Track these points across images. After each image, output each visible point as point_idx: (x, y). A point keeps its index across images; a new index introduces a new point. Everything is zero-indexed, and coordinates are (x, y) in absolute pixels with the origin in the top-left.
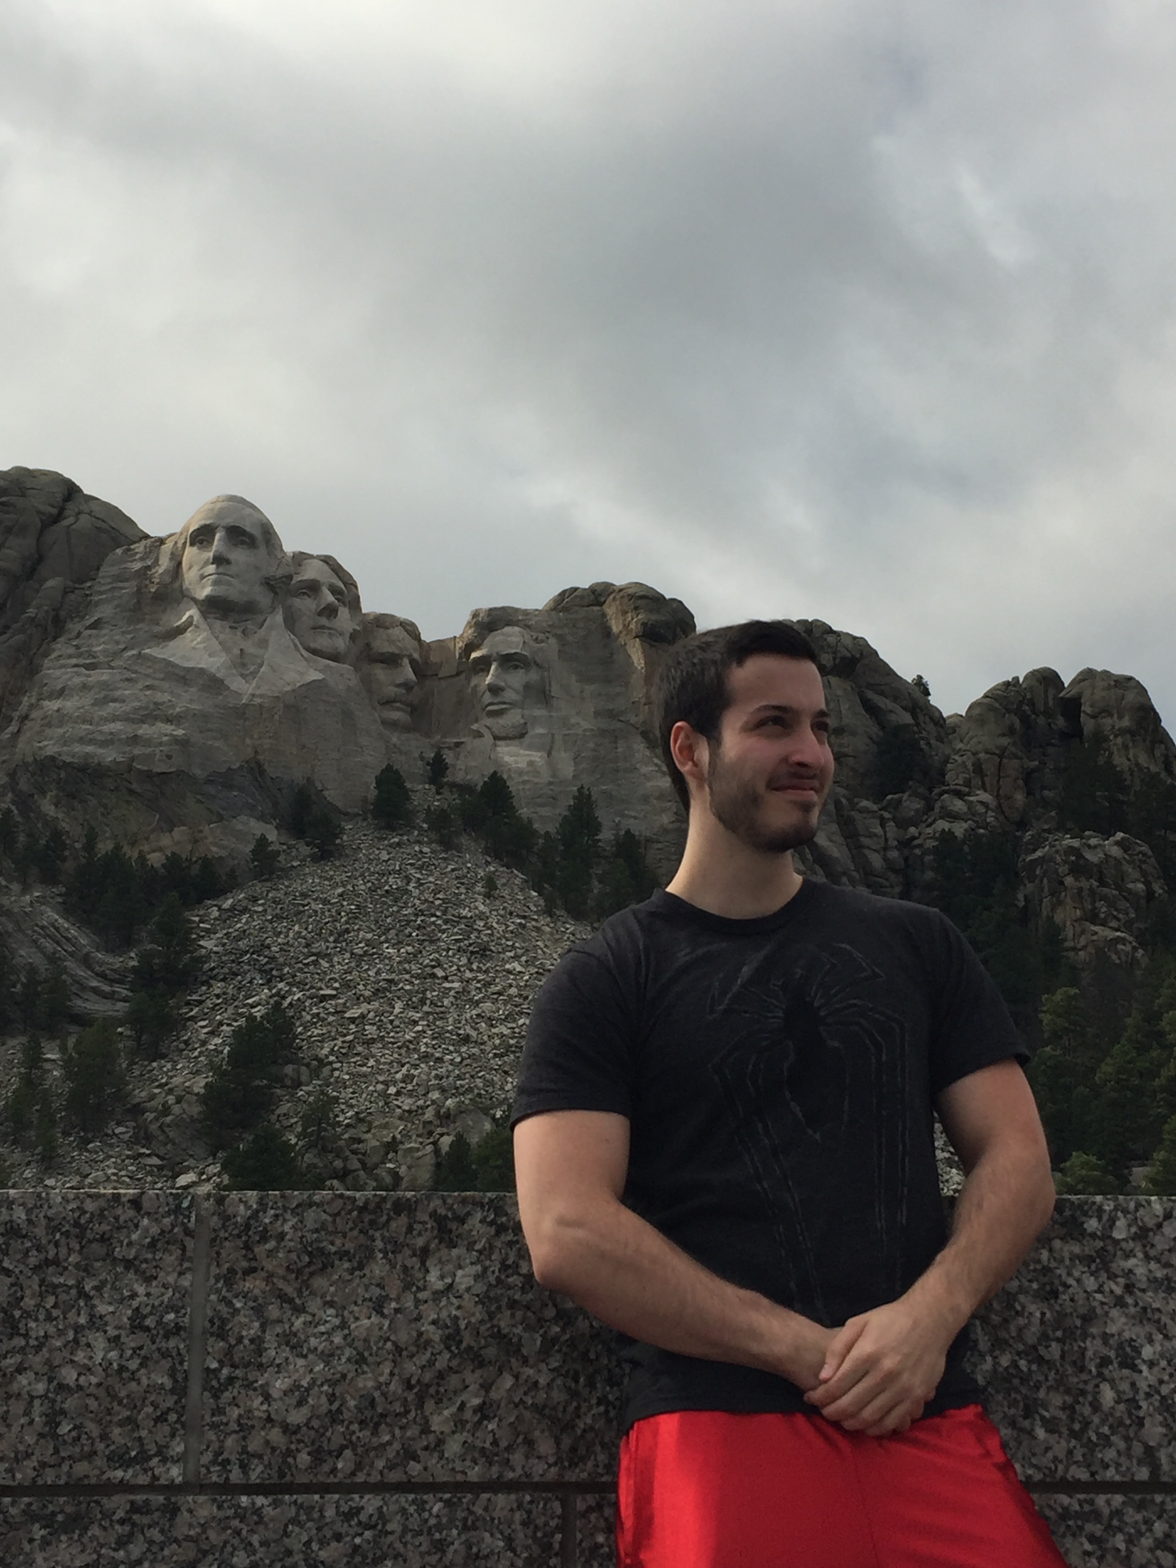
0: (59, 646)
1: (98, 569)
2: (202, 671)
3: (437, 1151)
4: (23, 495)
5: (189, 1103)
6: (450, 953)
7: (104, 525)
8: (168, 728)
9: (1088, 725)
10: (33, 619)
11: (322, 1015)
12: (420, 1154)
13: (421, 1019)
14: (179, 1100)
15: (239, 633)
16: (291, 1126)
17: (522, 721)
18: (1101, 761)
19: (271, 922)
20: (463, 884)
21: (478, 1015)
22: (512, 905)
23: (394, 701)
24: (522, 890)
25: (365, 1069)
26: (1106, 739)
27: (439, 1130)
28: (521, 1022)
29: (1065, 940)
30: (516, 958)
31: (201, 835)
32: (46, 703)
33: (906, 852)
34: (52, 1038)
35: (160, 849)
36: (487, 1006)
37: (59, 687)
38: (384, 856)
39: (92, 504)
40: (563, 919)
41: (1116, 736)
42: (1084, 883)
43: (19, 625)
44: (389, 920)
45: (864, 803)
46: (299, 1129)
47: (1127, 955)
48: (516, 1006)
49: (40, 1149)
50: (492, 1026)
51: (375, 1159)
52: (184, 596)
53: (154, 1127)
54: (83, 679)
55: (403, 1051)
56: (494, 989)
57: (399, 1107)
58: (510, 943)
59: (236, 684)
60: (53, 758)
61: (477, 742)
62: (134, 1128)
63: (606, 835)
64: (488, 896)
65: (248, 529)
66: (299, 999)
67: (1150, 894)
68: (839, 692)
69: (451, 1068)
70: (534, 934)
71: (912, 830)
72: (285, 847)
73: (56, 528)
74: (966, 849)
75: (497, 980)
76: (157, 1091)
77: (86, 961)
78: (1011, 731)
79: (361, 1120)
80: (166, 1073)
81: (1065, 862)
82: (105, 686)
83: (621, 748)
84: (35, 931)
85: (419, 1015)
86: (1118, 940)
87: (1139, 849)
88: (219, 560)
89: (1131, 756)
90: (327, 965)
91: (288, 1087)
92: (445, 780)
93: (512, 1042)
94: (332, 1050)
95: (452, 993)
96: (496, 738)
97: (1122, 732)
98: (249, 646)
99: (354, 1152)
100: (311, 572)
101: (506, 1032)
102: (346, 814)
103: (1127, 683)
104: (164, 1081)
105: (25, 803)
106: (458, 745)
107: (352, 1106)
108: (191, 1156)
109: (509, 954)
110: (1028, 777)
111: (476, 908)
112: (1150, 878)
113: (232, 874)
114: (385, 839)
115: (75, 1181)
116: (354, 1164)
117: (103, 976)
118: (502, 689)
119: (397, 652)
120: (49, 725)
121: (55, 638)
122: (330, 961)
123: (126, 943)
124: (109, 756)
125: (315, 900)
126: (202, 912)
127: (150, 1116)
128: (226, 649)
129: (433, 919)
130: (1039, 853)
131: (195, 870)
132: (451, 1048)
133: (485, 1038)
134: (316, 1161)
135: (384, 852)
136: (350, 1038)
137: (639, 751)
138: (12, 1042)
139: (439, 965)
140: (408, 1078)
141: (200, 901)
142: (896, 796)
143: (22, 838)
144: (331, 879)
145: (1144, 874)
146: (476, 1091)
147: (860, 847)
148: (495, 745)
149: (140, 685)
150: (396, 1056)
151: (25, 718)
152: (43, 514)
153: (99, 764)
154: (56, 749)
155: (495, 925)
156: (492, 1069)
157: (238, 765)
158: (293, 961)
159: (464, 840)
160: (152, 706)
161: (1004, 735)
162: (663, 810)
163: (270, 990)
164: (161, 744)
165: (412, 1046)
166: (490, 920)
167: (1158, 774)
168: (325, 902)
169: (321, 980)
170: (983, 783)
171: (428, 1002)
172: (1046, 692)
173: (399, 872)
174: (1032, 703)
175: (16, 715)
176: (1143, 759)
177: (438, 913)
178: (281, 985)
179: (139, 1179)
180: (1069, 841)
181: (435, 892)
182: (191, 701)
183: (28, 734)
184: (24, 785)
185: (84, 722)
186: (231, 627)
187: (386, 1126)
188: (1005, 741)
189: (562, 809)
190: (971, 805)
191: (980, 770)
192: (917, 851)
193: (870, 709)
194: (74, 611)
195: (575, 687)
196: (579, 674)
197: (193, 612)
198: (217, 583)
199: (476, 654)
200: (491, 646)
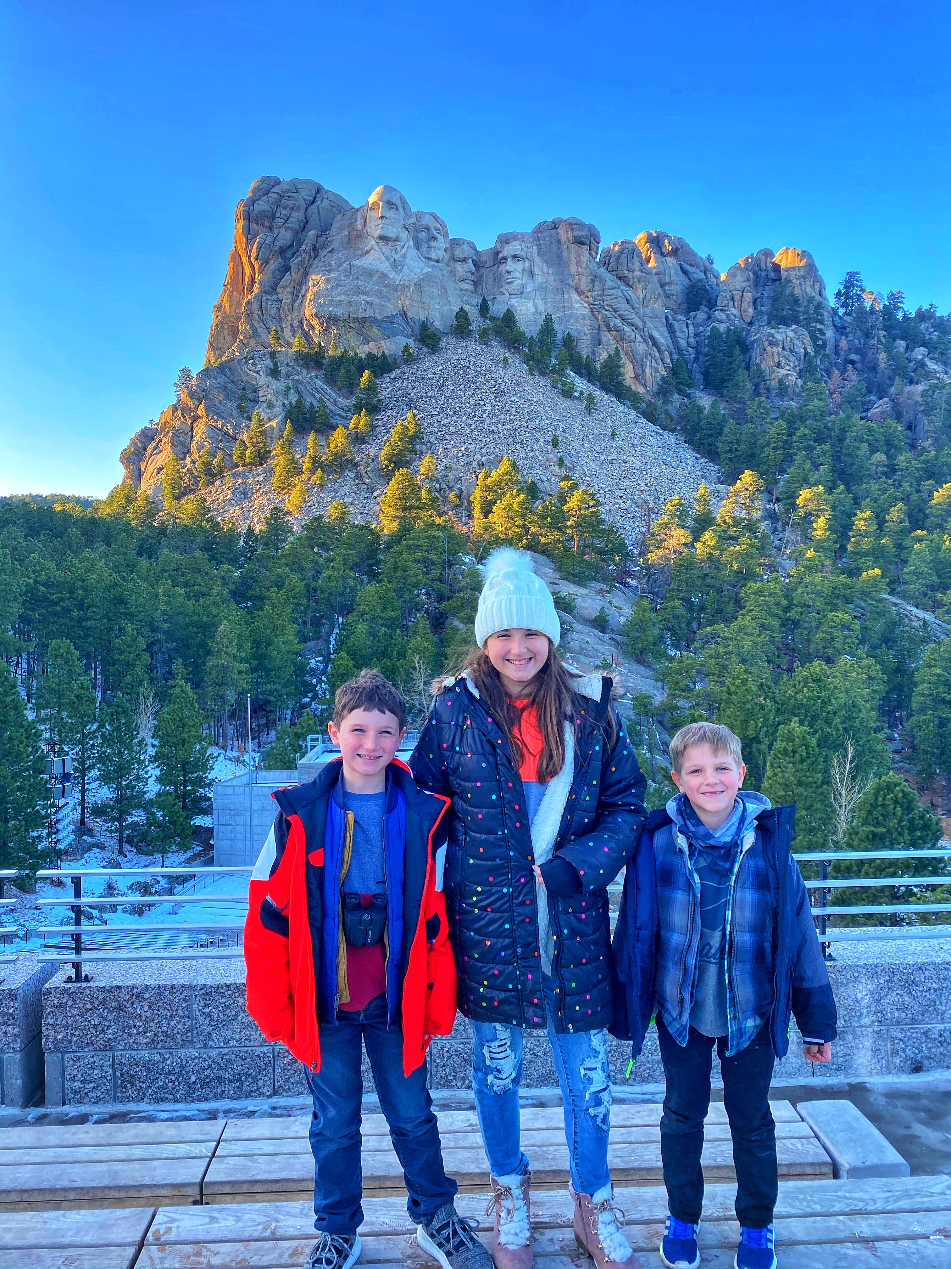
0: (316, 262)
1: (332, 225)
2: (378, 271)
4: (297, 192)
5: (377, 462)
6: (487, 394)
7: (334, 204)
8: (364, 297)
9: (784, 275)
10: (305, 250)
11: (432, 423)
14: (373, 461)
15: (393, 251)
17: (522, 286)
18: (788, 292)
19: (411, 383)
20: (493, 362)
22: (515, 371)
24: (520, 364)
26: (790, 281)
27: (479, 470)
29: (766, 376)
31: (381, 345)
32: (312, 288)
33: (697, 338)
35: (364, 351)
38: (460, 351)
39: (329, 195)
40: (537, 377)
42: (775, 350)
43: (299, 253)
44: (461, 380)
45: (680, 317)
50: (504, 425)
51: (453, 483)
52: (369, 235)
53: (363, 472)
54: (327, 277)
55: (465, 438)
56: (505, 409)
57: (463, 461)
58: (513, 388)
59: (392, 275)
61: (502, 297)
62: (355, 473)
63: (559, 337)
64: (504, 368)
65: (394, 202)
66: (422, 416)
67: (806, 354)
68: (671, 265)
69: (485, 443)
70: (524, 384)
71: (701, 328)
72: (417, 349)
73: (313, 206)
74: (723, 336)
75: (507, 405)
76: (364, 457)
77: (335, 403)
78: (749, 279)
79: (446, 467)
80: (367, 449)
81: (767, 340)
82: (335, 279)
83: (566, 296)
84: (313, 390)
85: (472, 421)
86: (788, 375)
87: (802, 332)
88: (382, 217)
89: (803, 289)
90: (434, 401)
91: (417, 454)
92: (488, 315)
93: (512, 431)
94: (436, 437)
95: (487, 412)
97: (799, 277)
99: (443, 480)
100: (425, 220)
101: (509, 427)
102: (443, 333)
106: (494, 299)
107: (443, 461)
108: (379, 483)
110: (755, 302)
111: (499, 373)
112: (807, 346)
113: (395, 363)
114: (460, 344)
115: (332, 494)
116: (444, 486)
117: (342, 409)
118: (512, 271)
119: (466, 256)
120: (314, 298)
121: (315, 258)
123: (352, 393)
124: (340, 311)
125: (430, 372)
126: (382, 380)
127: (361, 467)
129: (480, 379)
130: (757, 337)
131: (380, 360)
133: (501, 430)
136: (443, 433)
137: (574, 297)
139: (482, 399)
140: (467, 449)
141: (382, 375)
142: (694, 313)
144: (436, 363)
145: (804, 344)
147: (676, 337)
149: (351, 278)
151: (304, 296)
152: (306, 200)
155: (507, 380)
157: (396, 313)
158: (420, 400)
159: (494, 343)
160: (357, 288)
161: (744, 281)
162: (585, 325)
164: (361, 305)
166: (505, 378)
167: (814, 297)
168: (434, 373)
169: (431, 408)
170: (734, 304)
172: (767, 259)
173: (466, 358)
174: (759, 265)
175: (300, 295)
176: (809, 290)
177: (482, 376)
179: (358, 494)
180: (770, 330)
181: (481, 367)
182: (374, 284)
183: (306, 303)
186: (389, 249)
188: (744, 285)
189: (539, 326)
190: (728, 316)
191: (733, 299)
192: (702, 338)
193: (685, 272)
194: (324, 246)
195: (545, 269)
196: (547, 262)
197: (373, 242)
198: (382, 228)
199: (500, 256)
200: (508, 251)
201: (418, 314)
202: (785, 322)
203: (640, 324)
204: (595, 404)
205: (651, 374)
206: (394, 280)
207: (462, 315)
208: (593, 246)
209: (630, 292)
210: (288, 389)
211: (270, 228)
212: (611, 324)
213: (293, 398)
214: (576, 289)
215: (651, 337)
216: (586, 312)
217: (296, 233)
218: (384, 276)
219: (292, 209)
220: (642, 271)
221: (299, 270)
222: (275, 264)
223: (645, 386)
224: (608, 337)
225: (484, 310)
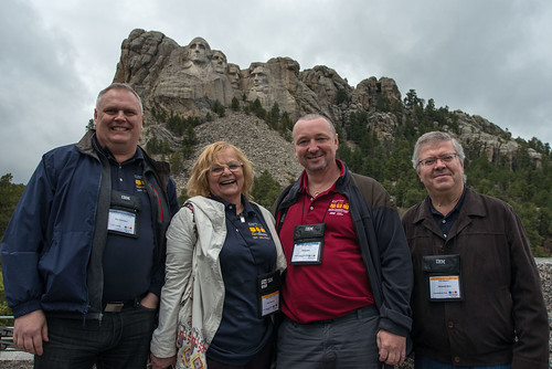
0: (163, 71)
1: (171, 54)
2: (194, 76)
4: (153, 37)
7: (170, 44)
8: (187, 89)
9: (383, 89)
10: (157, 65)
15: (202, 68)
18: (385, 97)
20: (251, 123)
22: (262, 127)
23: (234, 83)
24: (264, 124)
26: (386, 92)
29: (377, 135)
31: (195, 112)
32: (161, 83)
33: (343, 116)
35: (186, 115)
36: (258, 149)
37: (163, 80)
39: (168, 39)
40: (273, 130)
42: (382, 123)
43: (154, 66)
44: (236, 130)
45: (335, 106)
47: (390, 138)
50: (259, 153)
52: (190, 60)
54: (168, 78)
56: (259, 145)
58: (262, 135)
59: (202, 79)
60: (163, 95)
62: (185, 174)
64: (257, 125)
65: (203, 45)
67: (395, 126)
68: (329, 81)
70: (267, 133)
71: (345, 111)
72: (213, 115)
73: (161, 44)
74: (356, 116)
76: (189, 166)
77: (172, 139)
81: (378, 118)
82: (173, 79)
83: (284, 93)
84: (161, 132)
86: (388, 135)
87: (393, 116)
88: (197, 52)
89: (391, 96)
92: (246, 100)
95: (251, 146)
97: (390, 91)
98: (204, 70)
100: (216, 54)
101: (262, 154)
102: (226, 108)
103: (391, 80)
105: (157, 105)
109: (262, 138)
110: (369, 100)
111: (254, 128)
113: (202, 120)
114: (234, 113)
117: (176, 142)
118: (258, 80)
119: (235, 72)
120: (162, 88)
127: (188, 172)
128: (199, 71)
129: (246, 130)
130: (372, 117)
131: (194, 120)
135: (234, 116)
137: (288, 94)
141: (195, 126)
142: (341, 104)
143: (157, 113)
144: (223, 121)
145: (394, 121)
149: (181, 79)
151: (156, 86)
152: (157, 41)
153: (173, 96)
155: (259, 131)
156: (260, 162)
157: (202, 97)
159: (251, 113)
160: (184, 84)
162: (293, 107)
164: (186, 92)
167: (397, 100)
168: (222, 126)
170: (360, 101)
172: (373, 82)
173: (238, 120)
174: (370, 84)
176: (394, 97)
180: (378, 114)
181: (246, 124)
182: (192, 83)
183: (157, 90)
184: (157, 101)
185: (169, 87)
188: (365, 92)
189: (272, 107)
190: (357, 106)
192: (346, 116)
193: (336, 85)
194: (166, 63)
197: (192, 63)
198: (197, 57)
199: (252, 73)
200: (256, 71)
201: (213, 98)
202: (386, 111)
206: (202, 81)
207: (235, 100)
208: (296, 71)
209: (314, 93)
210: (148, 131)
211: (139, 54)
213: (151, 136)
214: (289, 90)
216: (294, 101)
217: (152, 56)
218: (197, 79)
219: (151, 45)
220: (317, 84)
221: (154, 74)
222: (142, 71)
225: (244, 98)
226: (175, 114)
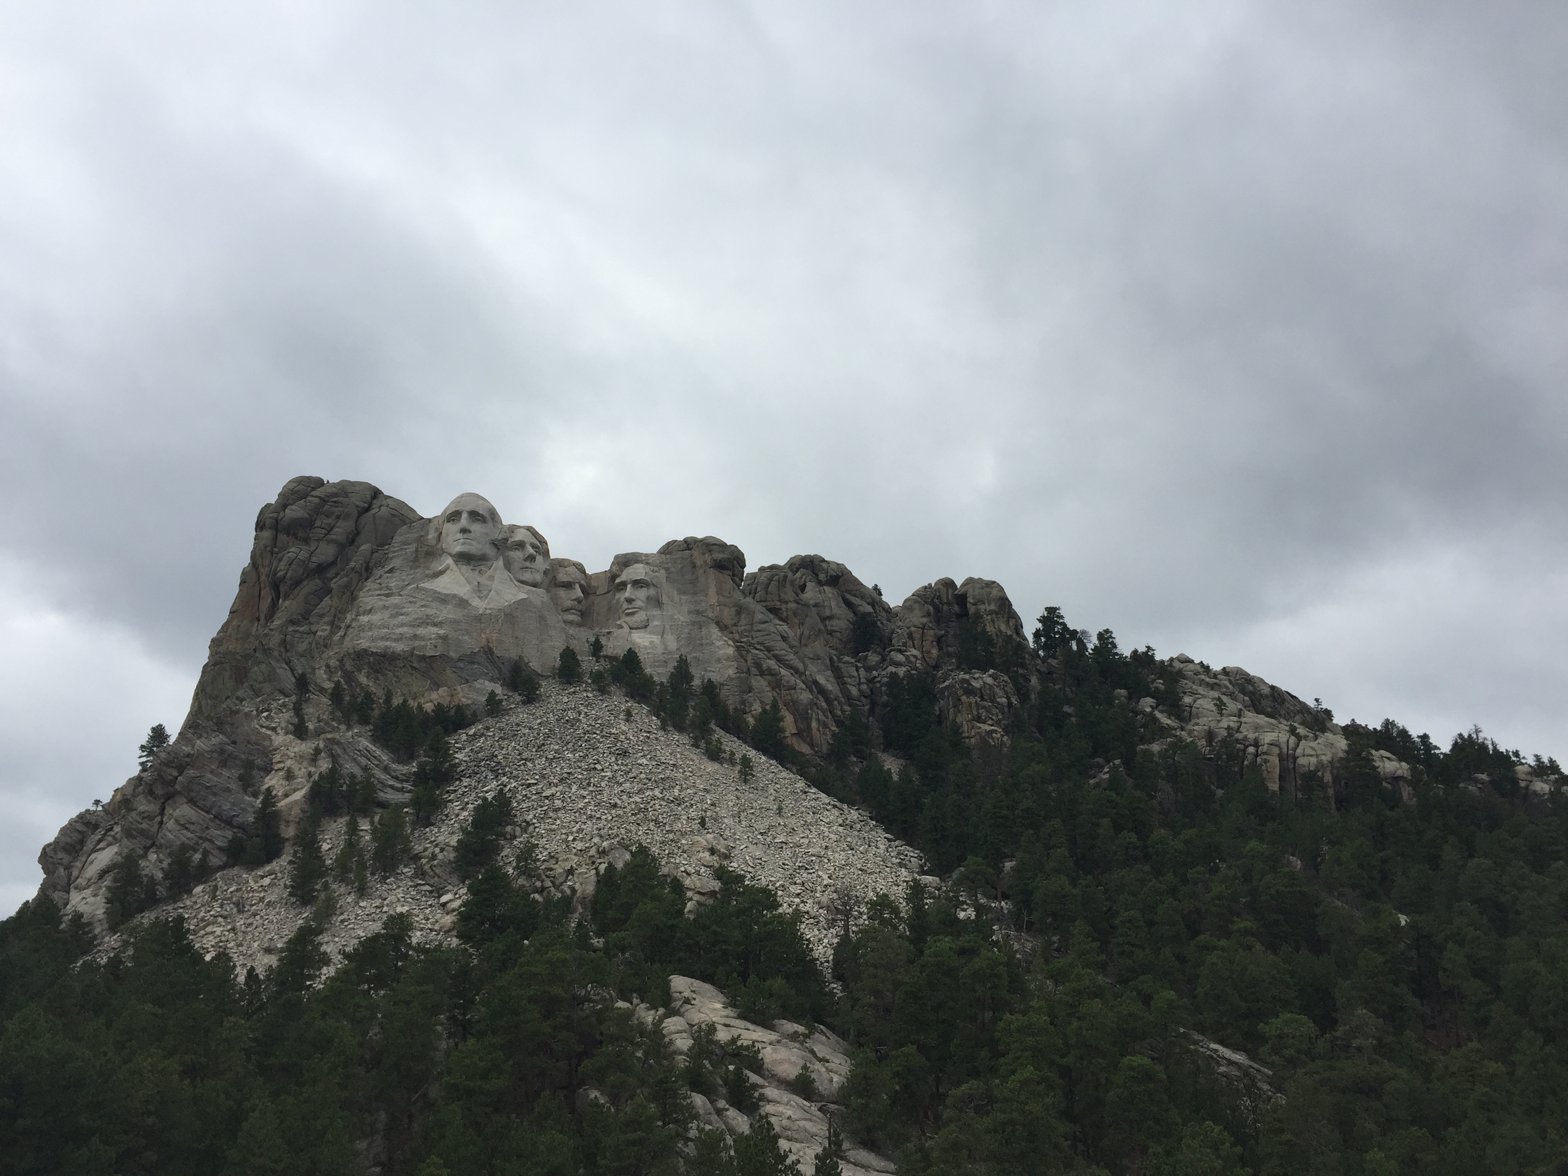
0: (369, 584)
1: (392, 538)
2: (455, 596)
3: (597, 873)
4: (347, 497)
5: (448, 852)
6: (605, 755)
7: (396, 513)
8: (435, 630)
9: (971, 609)
10: (353, 569)
11: (529, 795)
12: (587, 875)
13: (588, 795)
14: (442, 850)
15: (477, 573)
16: (510, 862)
17: (646, 618)
18: (979, 629)
19: (498, 741)
20: (612, 714)
21: (622, 791)
22: (641, 726)
23: (571, 609)
24: (647, 716)
25: (554, 826)
26: (982, 617)
27: (599, 861)
28: (647, 794)
29: (962, 733)
30: (644, 756)
31: (455, 692)
32: (361, 618)
33: (871, 685)
34: (366, 817)
35: (431, 701)
36: (627, 785)
37: (368, 608)
38: (565, 699)
39: (389, 501)
40: (672, 732)
41: (987, 615)
42: (972, 700)
43: (345, 572)
44: (568, 737)
45: (847, 658)
46: (514, 864)
47: (998, 739)
48: (644, 785)
49: (357, 884)
50: (630, 797)
51: (561, 880)
52: (444, 552)
53: (427, 867)
54: (383, 603)
55: (577, 814)
56: (631, 775)
57: (575, 848)
58: (641, 748)
59: (476, 602)
60: (365, 650)
61: (620, 631)
62: (415, 869)
63: (696, 682)
64: (627, 720)
65: (481, 512)
66: (515, 787)
67: (1010, 704)
68: (830, 595)
69: (606, 823)
70: (655, 742)
71: (874, 672)
72: (506, 697)
73: (367, 515)
74: (905, 682)
75: (633, 770)
76: (428, 845)
77: (386, 770)
78: (928, 614)
79: (552, 857)
80: (434, 834)
81: (961, 687)
82: (396, 606)
83: (704, 632)
84: (354, 753)
85: (587, 793)
86: (993, 731)
87: (1002, 679)
88: (464, 531)
89: (996, 626)
90: (531, 765)
91: (508, 839)
92: (602, 654)
93: (642, 806)
94: (535, 815)
95: (607, 778)
96: (631, 628)
97: (991, 612)
98: (483, 580)
99: (547, 876)
100: (519, 536)
101: (639, 800)
102: (542, 676)
103: (992, 584)
104: (433, 839)
105: (349, 677)
106: (609, 633)
107: (546, 849)
108: (449, 884)
109: (640, 754)
110: (939, 640)
111: (620, 728)
112: (1010, 695)
113: (474, 715)
114: (566, 690)
115: (378, 902)
116: (548, 883)
117: (396, 778)
118: (633, 600)
119: (572, 580)
120: (363, 630)
121: (366, 580)
122: (533, 763)
123: (411, 757)
124: (399, 647)
125: (524, 727)
126: (456, 737)
127: (424, 861)
128: (469, 582)
129: (595, 735)
130: (946, 683)
131: (452, 712)
132: (606, 811)
133: (626, 804)
134: (525, 883)
135: (566, 698)
136: (545, 808)
137: (714, 633)
138: (340, 820)
139: (599, 762)
140: (580, 830)
141: (455, 731)
142: (864, 654)
143: (347, 698)
144: (534, 714)
145: (1006, 693)
146: (621, 836)
147: (844, 683)
148: (630, 633)
149: (417, 605)
150: (573, 817)
151: (349, 626)
152: (358, 506)
153: (393, 652)
154: (368, 644)
155: (631, 737)
156: (630, 823)
157: (477, 649)
158: (511, 764)
159: (613, 689)
160: (425, 617)
161: (923, 616)
162: (729, 667)
163: (497, 782)
164: (430, 639)
165: (582, 812)
166: (628, 735)
167: (1011, 636)
168: (530, 728)
169: (527, 775)
170: (913, 643)
171: (592, 785)
172: (948, 592)
173: (574, 709)
174: (939, 598)
175: (343, 625)
176: (1003, 627)
177: (598, 732)
178: (504, 779)
179: (417, 900)
180: (962, 675)
181: (596, 720)
182: (449, 613)
183: (351, 636)
184: (348, 666)
185: (384, 627)
186: (472, 570)
187: (567, 860)
188: (924, 620)
189: (670, 668)
190: (907, 657)
191: (911, 636)
192: (878, 685)
193: (848, 604)
194: (380, 564)
195: (676, 597)
196: (679, 590)
197: (450, 561)
198: (463, 544)
199: (618, 581)
200: (627, 575)
201: (508, 651)
202: (981, 666)
203: (801, 666)
204: (751, 768)
205: (819, 730)
206: (476, 608)
207: (568, 655)
208: (736, 572)
209: (785, 627)
210: (317, 751)
211: (306, 541)
212: (764, 666)
213: (324, 763)
214: (717, 623)
215: (816, 683)
216: (730, 651)
217: (342, 547)
218: (462, 603)
219: (338, 517)
220: (797, 603)
221: (344, 593)
222: (310, 585)
223: (812, 745)
224: (759, 683)
225: (597, 648)
226: (397, 701)
